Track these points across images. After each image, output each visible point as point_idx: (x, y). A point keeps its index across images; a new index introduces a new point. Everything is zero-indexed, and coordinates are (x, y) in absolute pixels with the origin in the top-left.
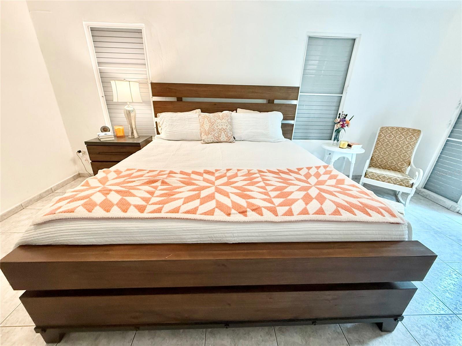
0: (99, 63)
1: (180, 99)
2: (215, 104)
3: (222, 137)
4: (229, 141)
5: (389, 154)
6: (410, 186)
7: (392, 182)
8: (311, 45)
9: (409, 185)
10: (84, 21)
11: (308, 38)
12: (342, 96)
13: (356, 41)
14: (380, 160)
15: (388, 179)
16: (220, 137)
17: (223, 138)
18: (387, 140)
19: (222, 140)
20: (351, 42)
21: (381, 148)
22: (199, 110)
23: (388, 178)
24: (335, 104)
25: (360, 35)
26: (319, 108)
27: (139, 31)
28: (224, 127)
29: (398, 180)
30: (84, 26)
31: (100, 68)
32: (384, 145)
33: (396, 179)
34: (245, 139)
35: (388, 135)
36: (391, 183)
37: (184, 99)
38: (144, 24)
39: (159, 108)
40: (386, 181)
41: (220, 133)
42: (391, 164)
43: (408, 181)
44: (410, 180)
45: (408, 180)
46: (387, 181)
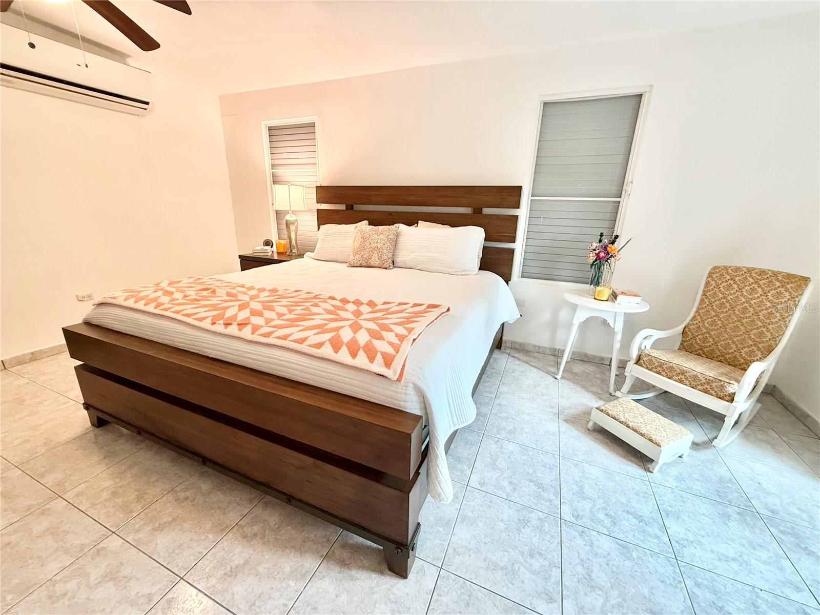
0: (273, 166)
1: (350, 207)
2: (390, 213)
3: (373, 259)
4: (383, 267)
5: (724, 326)
6: (727, 398)
7: (687, 382)
8: (550, 116)
9: (725, 395)
10: (263, 121)
11: (542, 105)
12: (620, 201)
13: (645, 99)
14: (701, 337)
15: (679, 374)
16: (370, 259)
17: (375, 260)
18: (721, 296)
19: (372, 264)
20: (634, 102)
21: (708, 311)
22: (366, 222)
23: (679, 371)
24: (608, 216)
25: (652, 86)
26: (572, 223)
27: (313, 125)
28: (379, 246)
29: (701, 380)
30: (263, 126)
31: (273, 170)
32: (714, 304)
33: (696, 376)
34: (412, 266)
35: (725, 284)
36: (686, 385)
37: (356, 207)
38: (316, 116)
39: (324, 218)
40: (675, 378)
41: (372, 254)
42: (725, 349)
43: (722, 386)
44: (726, 384)
45: (722, 383)
46: (677, 378)
